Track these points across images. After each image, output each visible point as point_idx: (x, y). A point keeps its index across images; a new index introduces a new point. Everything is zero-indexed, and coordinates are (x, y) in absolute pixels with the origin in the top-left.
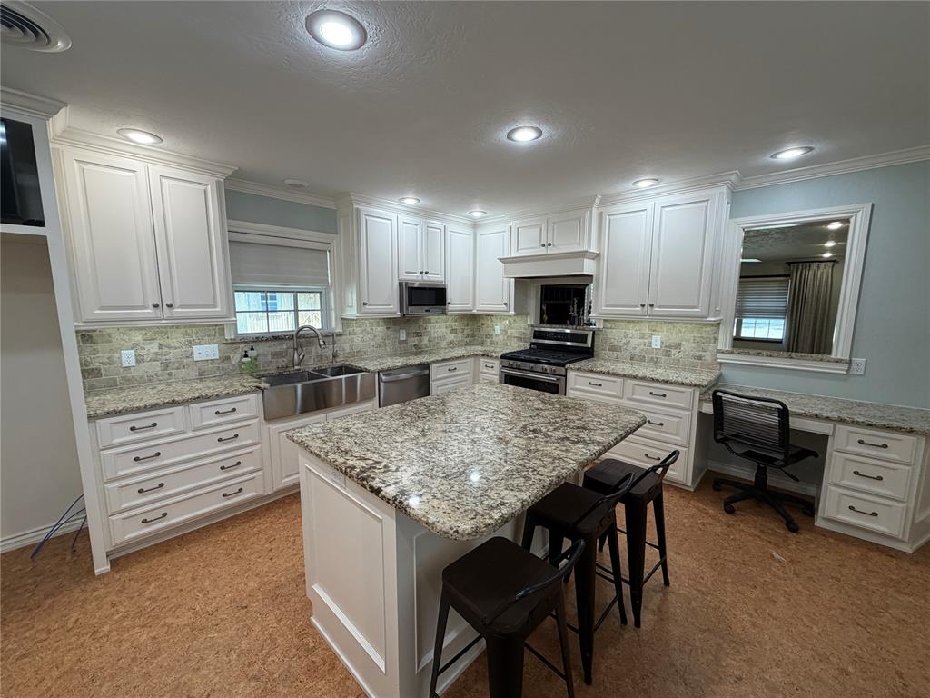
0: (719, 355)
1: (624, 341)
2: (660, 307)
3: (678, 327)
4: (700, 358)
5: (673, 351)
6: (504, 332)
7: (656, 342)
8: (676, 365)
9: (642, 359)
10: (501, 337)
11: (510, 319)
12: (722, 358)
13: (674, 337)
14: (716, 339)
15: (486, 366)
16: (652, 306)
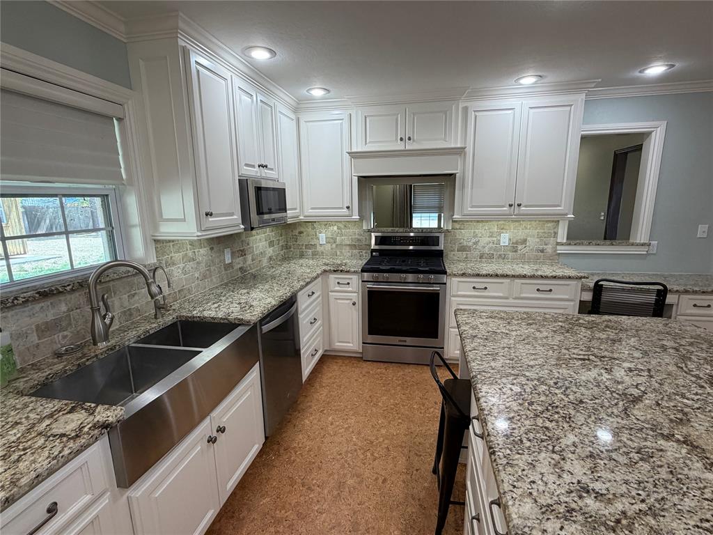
0: (559, 247)
1: (473, 240)
2: (526, 206)
3: (524, 224)
4: (542, 251)
5: (520, 247)
6: (331, 240)
7: (505, 239)
8: (524, 259)
9: (491, 256)
10: (328, 247)
11: (340, 225)
12: (561, 250)
13: (521, 234)
14: (556, 233)
15: (338, 283)
16: (519, 205)
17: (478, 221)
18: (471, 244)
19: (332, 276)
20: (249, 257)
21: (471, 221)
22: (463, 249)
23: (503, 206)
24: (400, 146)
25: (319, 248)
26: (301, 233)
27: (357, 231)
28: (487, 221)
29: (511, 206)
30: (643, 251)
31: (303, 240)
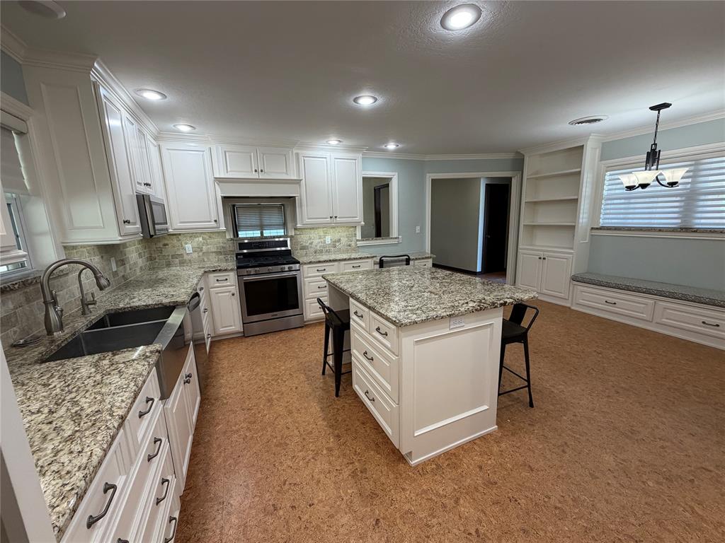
0: (358, 243)
1: (309, 242)
2: (339, 218)
3: (338, 229)
4: (350, 246)
5: (337, 244)
6: (198, 249)
7: (328, 240)
8: (340, 251)
9: (321, 252)
10: (195, 255)
11: (205, 236)
12: (360, 244)
13: (337, 236)
14: (355, 234)
15: (217, 280)
16: (336, 217)
17: (311, 229)
18: (308, 244)
19: (212, 276)
20: (127, 266)
21: (307, 229)
22: (303, 248)
23: (326, 218)
24: (255, 176)
25: (186, 257)
26: (165, 245)
27: (221, 240)
28: (317, 228)
29: (331, 217)
30: (395, 241)
31: (168, 251)
